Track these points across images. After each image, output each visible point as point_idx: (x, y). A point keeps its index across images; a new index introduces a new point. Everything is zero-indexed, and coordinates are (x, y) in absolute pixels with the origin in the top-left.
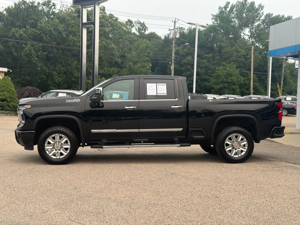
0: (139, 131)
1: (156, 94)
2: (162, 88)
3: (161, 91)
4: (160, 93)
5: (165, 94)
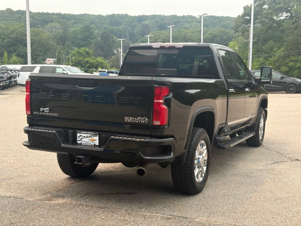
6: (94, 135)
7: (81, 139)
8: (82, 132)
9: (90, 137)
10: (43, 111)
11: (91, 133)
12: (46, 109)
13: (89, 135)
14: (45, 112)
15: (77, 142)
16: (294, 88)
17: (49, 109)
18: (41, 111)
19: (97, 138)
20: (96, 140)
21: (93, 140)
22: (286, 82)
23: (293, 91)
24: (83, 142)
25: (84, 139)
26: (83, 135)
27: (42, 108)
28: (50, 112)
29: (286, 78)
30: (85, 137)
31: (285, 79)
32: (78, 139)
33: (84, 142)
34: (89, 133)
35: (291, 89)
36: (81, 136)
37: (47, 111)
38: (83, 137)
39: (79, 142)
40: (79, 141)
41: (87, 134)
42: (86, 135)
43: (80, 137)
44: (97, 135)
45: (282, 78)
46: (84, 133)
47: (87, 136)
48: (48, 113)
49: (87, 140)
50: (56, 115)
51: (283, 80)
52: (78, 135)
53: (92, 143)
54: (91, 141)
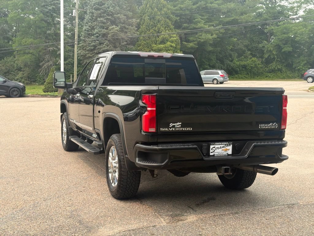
4: (94, 77)
6: (227, 145)
7: (214, 151)
8: (216, 144)
9: (223, 147)
10: (174, 127)
11: (225, 143)
12: (177, 124)
13: (222, 146)
14: (176, 128)
15: (210, 154)
16: (17, 92)
17: (181, 123)
18: (170, 126)
19: (230, 148)
20: (228, 150)
21: (226, 150)
22: (9, 86)
23: (17, 94)
24: (215, 154)
25: (217, 151)
26: (216, 146)
27: (172, 124)
28: (182, 127)
29: (9, 81)
30: (218, 148)
31: (8, 83)
32: (211, 151)
33: (217, 153)
34: (223, 143)
35: (15, 93)
36: (214, 147)
37: (178, 127)
38: (216, 148)
39: (211, 154)
40: (211, 152)
41: (221, 144)
42: (219, 146)
43: (213, 149)
44: (230, 144)
45: (5, 82)
46: (218, 144)
47: (221, 147)
48: (180, 128)
49: (220, 151)
50: (190, 129)
51: (6, 84)
52: (211, 147)
53: (224, 153)
54: (224, 151)
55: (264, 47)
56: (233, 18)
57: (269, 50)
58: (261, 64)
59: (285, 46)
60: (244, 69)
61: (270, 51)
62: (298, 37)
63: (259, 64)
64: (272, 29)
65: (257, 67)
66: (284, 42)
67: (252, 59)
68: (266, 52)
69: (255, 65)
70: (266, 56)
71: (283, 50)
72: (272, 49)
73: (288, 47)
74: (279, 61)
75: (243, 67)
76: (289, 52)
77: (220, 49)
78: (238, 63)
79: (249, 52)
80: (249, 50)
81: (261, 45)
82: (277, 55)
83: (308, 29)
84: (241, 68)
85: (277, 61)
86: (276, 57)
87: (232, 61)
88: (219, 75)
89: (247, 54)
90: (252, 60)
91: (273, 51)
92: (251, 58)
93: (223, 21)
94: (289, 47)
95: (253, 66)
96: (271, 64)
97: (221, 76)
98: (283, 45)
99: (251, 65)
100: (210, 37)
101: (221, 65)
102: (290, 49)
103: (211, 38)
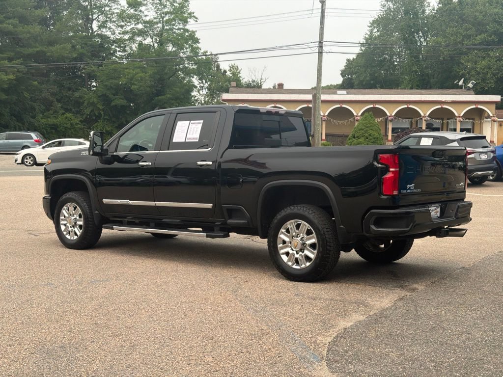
0: (154, 205)
1: (184, 141)
2: (195, 129)
3: (192, 134)
4: (190, 139)
5: (196, 139)
8: (432, 206)
9: (435, 209)
10: (410, 188)
12: (412, 185)
18: (407, 188)
26: (432, 209)
37: (412, 188)
44: (439, 206)
50: (419, 190)
53: (436, 216)
55: (80, 97)
56: (38, 49)
57: (91, 102)
58: (80, 123)
59: (116, 97)
60: (54, 131)
61: (93, 104)
62: (135, 84)
63: (77, 124)
64: (94, 71)
65: (75, 128)
66: (114, 92)
67: (65, 115)
68: (87, 104)
69: (72, 124)
70: (88, 111)
71: (113, 104)
72: (95, 100)
73: (120, 98)
74: (107, 119)
75: (52, 128)
76: (122, 106)
77: (17, 98)
78: (44, 121)
79: (60, 105)
80: (58, 101)
81: (77, 94)
82: (103, 110)
83: (147, 74)
84: (49, 129)
85: (104, 119)
86: (102, 113)
87: (33, 117)
88: (33, 140)
89: (57, 107)
90: (66, 118)
91: (97, 104)
92: (63, 114)
93: (22, 53)
94: (122, 99)
95: (69, 126)
96: (96, 124)
97: (36, 141)
98: (112, 96)
99: (65, 125)
100: (5, 77)
101: (18, 123)
102: (124, 102)
103: (6, 79)
